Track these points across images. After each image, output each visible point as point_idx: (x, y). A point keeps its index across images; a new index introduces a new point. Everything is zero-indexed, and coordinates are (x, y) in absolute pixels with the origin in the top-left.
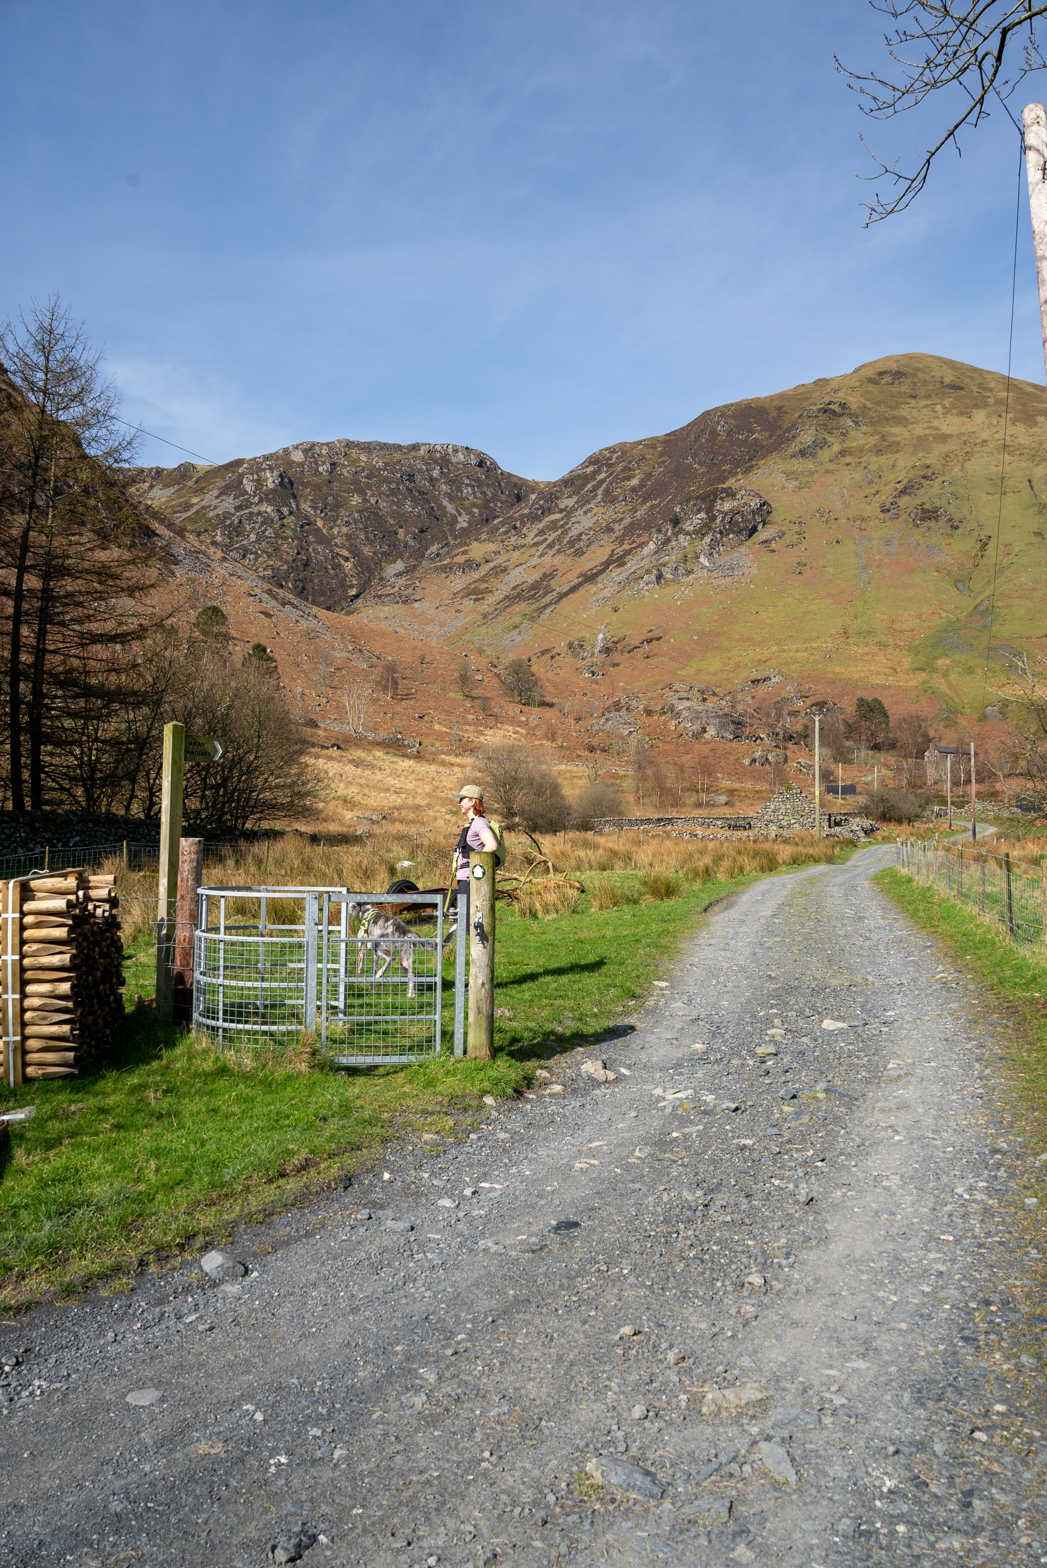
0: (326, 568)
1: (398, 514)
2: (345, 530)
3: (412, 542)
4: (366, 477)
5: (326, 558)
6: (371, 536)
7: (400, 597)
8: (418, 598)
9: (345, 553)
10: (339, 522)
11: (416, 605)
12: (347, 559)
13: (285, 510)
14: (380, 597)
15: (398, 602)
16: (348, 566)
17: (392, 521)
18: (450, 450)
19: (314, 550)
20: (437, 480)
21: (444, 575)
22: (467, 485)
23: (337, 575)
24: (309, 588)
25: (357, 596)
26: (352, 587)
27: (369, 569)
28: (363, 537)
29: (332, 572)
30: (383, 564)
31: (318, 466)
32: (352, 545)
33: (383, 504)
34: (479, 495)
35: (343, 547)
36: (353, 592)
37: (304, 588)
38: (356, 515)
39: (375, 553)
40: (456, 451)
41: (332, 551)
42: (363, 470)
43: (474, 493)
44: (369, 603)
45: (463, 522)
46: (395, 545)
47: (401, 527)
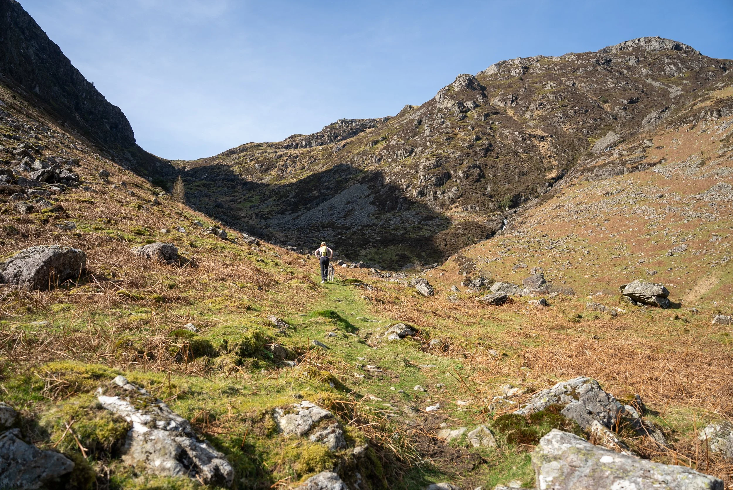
0: (516, 153)
1: (600, 90)
2: (539, 112)
3: (622, 113)
4: (559, 69)
5: (516, 142)
6: (571, 113)
7: (624, 163)
8: (655, 160)
9: (540, 133)
10: (532, 107)
11: (657, 169)
12: (543, 139)
13: (469, 104)
14: (591, 170)
15: (621, 173)
16: (544, 147)
17: (594, 98)
18: (642, 42)
19: (500, 136)
20: (634, 67)
21: (686, 126)
22: (668, 64)
23: (530, 158)
24: (490, 175)
25: (559, 178)
26: (551, 169)
27: (572, 146)
28: (560, 114)
29: (524, 156)
30: (590, 139)
31: (510, 71)
32: (548, 125)
33: (580, 85)
34: (684, 70)
35: (536, 127)
36: (554, 174)
37: (482, 176)
38: (551, 97)
39: (577, 129)
40: (648, 42)
41: (522, 133)
42: (556, 65)
43: (679, 69)
44: (575, 181)
45: (675, 91)
46: (601, 119)
47: (606, 102)
